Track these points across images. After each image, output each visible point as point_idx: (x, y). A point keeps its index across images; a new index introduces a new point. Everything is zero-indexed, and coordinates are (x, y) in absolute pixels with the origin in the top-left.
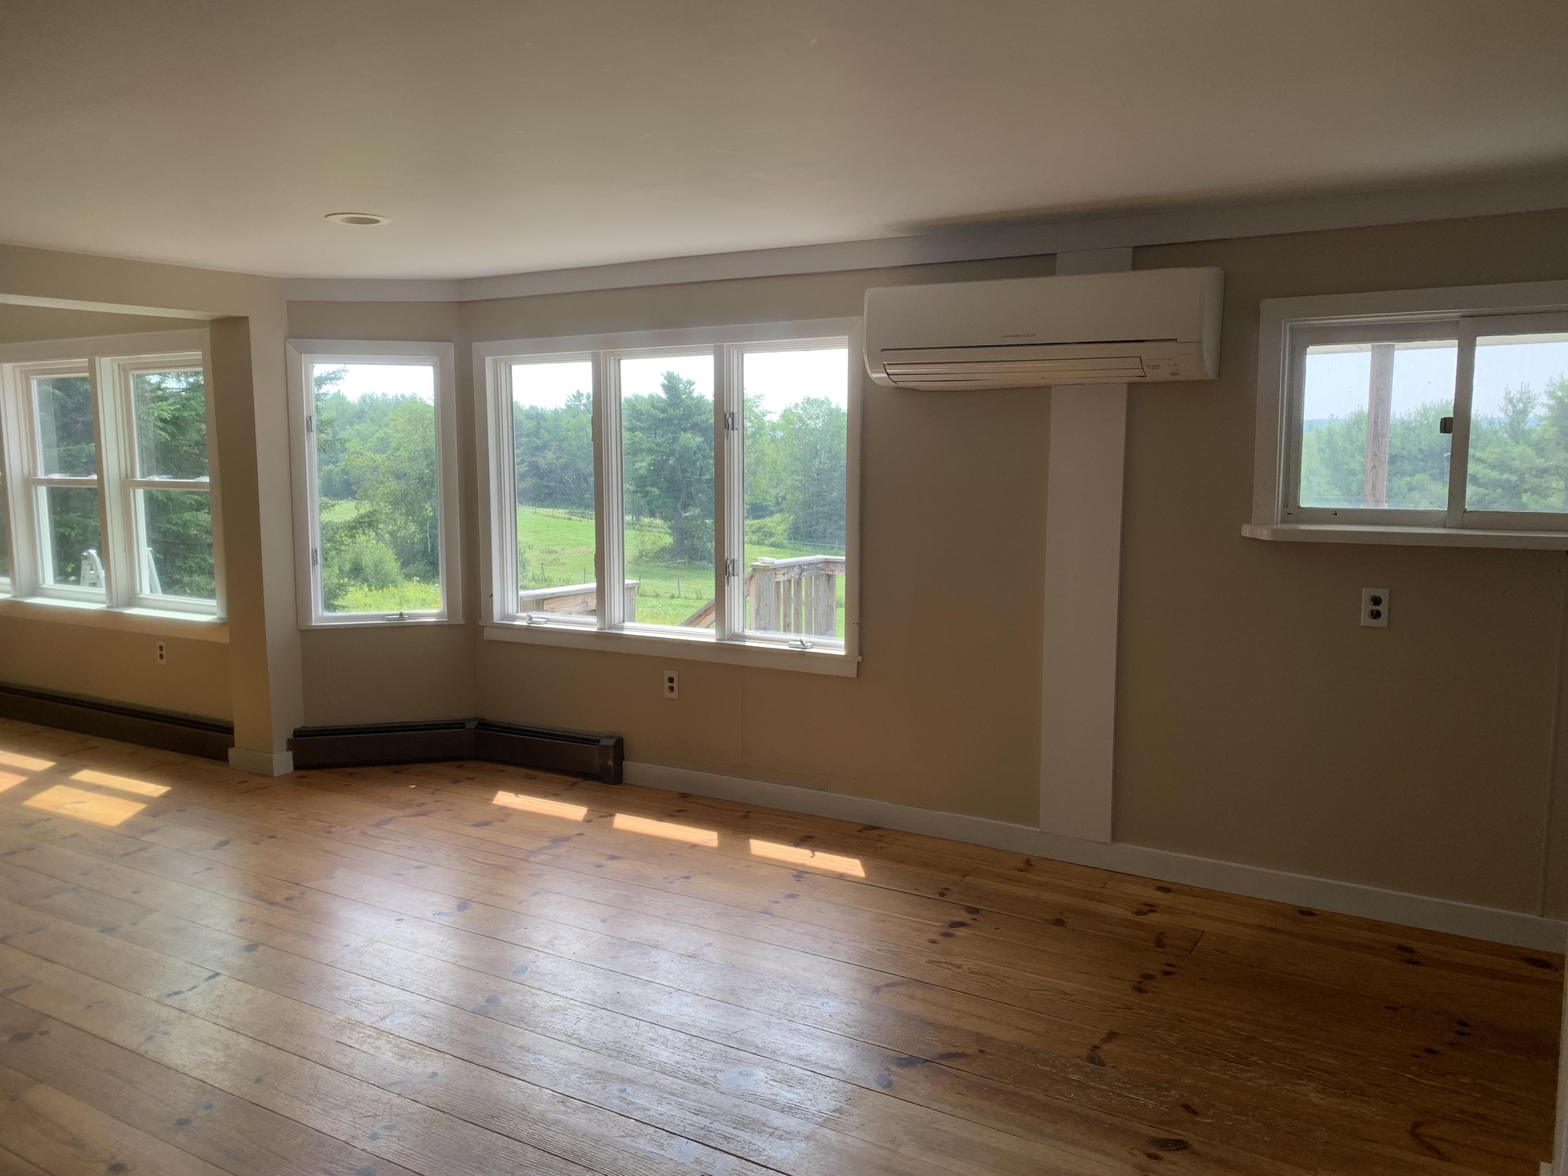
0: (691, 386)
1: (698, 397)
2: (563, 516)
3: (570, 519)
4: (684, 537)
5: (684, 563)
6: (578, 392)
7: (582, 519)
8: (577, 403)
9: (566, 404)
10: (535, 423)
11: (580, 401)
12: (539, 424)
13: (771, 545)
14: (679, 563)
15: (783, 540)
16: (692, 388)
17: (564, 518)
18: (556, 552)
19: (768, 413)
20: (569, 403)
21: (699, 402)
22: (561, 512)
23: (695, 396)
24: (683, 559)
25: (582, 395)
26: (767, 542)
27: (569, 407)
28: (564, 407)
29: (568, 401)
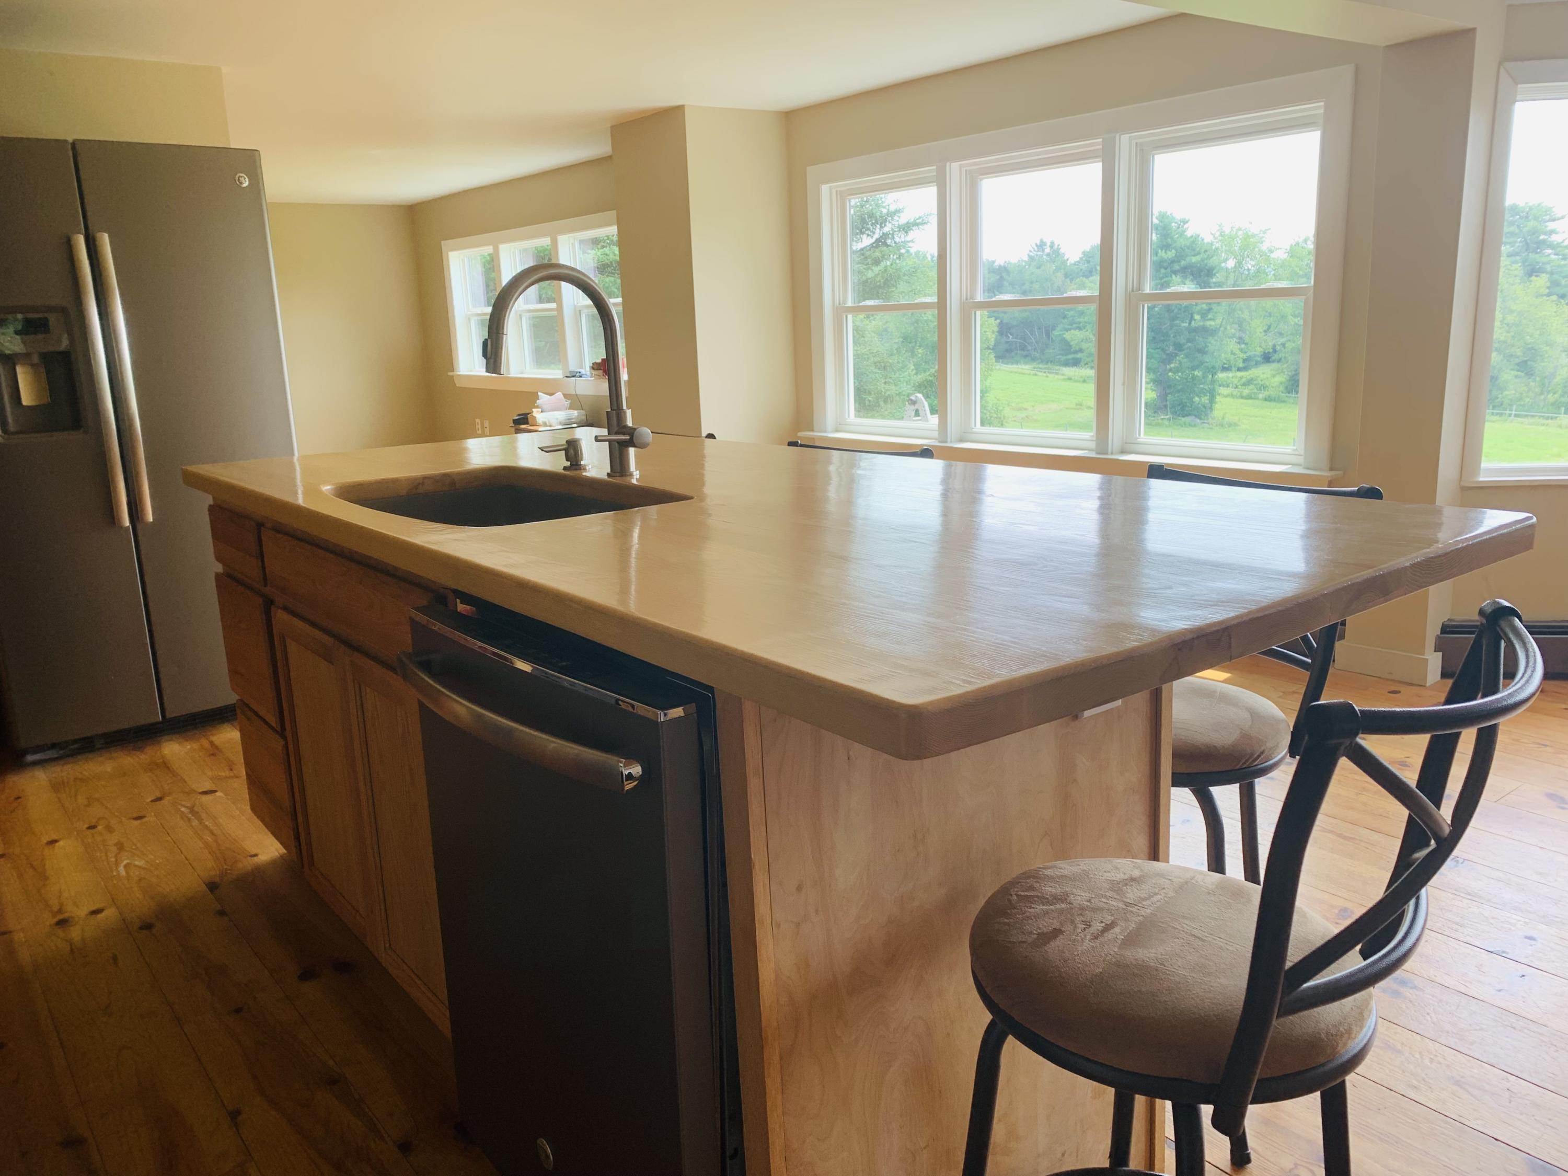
0: (1184, 224)
1: (1192, 237)
2: (1028, 372)
3: (1036, 375)
4: (1168, 391)
5: (1169, 419)
6: (1042, 241)
7: (1048, 374)
8: (1039, 253)
9: (1028, 255)
10: (998, 277)
11: (1043, 250)
12: (1002, 277)
13: (1266, 400)
14: (1162, 419)
15: (1281, 393)
16: (1186, 226)
17: (1029, 374)
18: (1026, 409)
19: (1277, 249)
20: (1031, 254)
21: (1193, 242)
22: (1026, 368)
23: (1189, 236)
24: (1167, 415)
25: (1045, 244)
26: (1261, 396)
27: (1031, 258)
28: (1026, 258)
29: (1030, 251)
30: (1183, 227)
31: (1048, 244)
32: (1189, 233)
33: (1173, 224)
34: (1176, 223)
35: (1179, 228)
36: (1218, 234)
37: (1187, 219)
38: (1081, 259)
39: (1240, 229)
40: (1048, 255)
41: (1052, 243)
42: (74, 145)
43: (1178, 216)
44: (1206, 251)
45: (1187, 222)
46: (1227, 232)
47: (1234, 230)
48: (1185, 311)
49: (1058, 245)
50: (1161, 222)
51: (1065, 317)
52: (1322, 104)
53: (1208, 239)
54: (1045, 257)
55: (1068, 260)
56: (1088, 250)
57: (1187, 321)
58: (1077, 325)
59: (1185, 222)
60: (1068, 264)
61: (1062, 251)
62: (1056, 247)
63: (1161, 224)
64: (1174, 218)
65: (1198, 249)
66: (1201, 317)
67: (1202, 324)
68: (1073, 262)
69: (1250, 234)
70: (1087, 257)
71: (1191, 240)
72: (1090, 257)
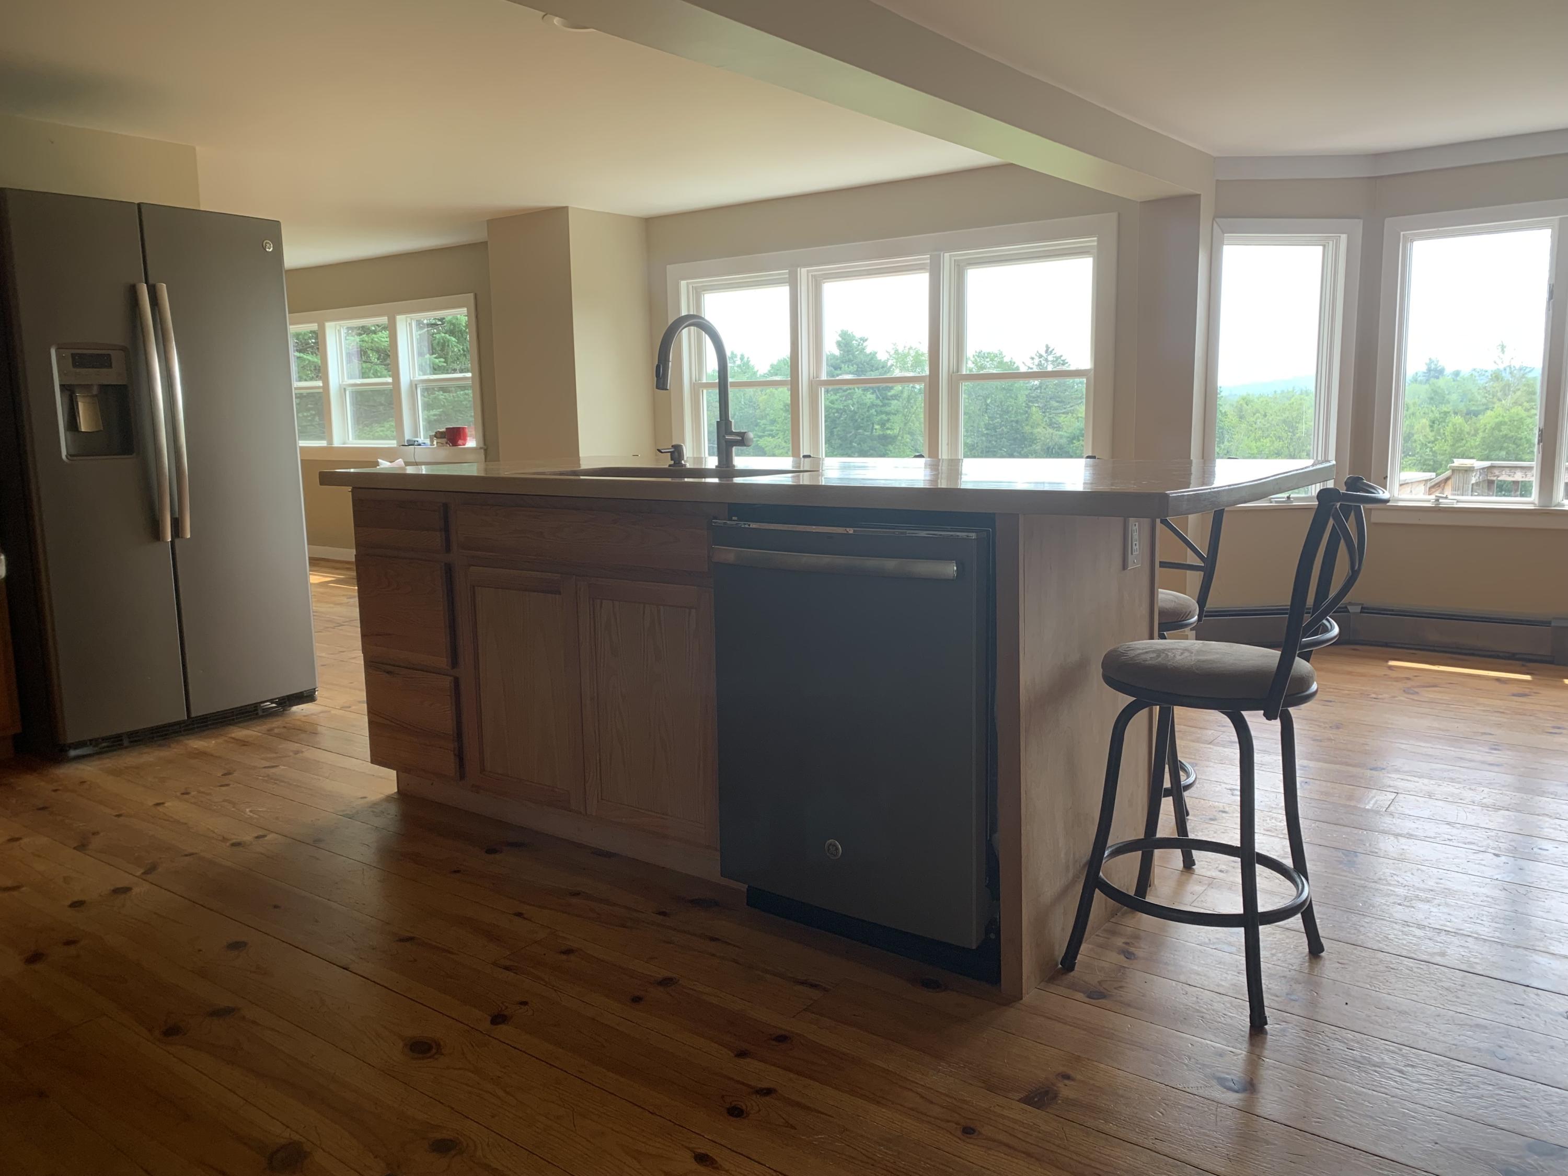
0: (863, 343)
1: (870, 354)
16: (865, 344)
21: (872, 358)
30: (862, 345)
31: (739, 357)
32: (868, 351)
33: (854, 342)
34: (856, 341)
35: (859, 345)
36: (892, 352)
37: (866, 338)
38: (769, 371)
39: (910, 348)
40: (739, 366)
41: (742, 358)
42: (139, 205)
43: (858, 335)
44: (883, 367)
45: (866, 340)
46: (900, 351)
47: (907, 348)
48: (867, 421)
49: (748, 358)
50: (843, 339)
51: (757, 425)
52: (1096, 238)
53: (882, 356)
54: (736, 368)
55: (757, 371)
56: (775, 364)
57: (870, 430)
58: (769, 432)
59: (865, 340)
60: (758, 376)
61: (751, 363)
62: (745, 359)
63: (843, 341)
64: (855, 337)
65: (876, 366)
66: (881, 427)
67: (881, 433)
68: (762, 374)
69: (920, 353)
70: (775, 370)
71: (870, 356)
72: (778, 370)
